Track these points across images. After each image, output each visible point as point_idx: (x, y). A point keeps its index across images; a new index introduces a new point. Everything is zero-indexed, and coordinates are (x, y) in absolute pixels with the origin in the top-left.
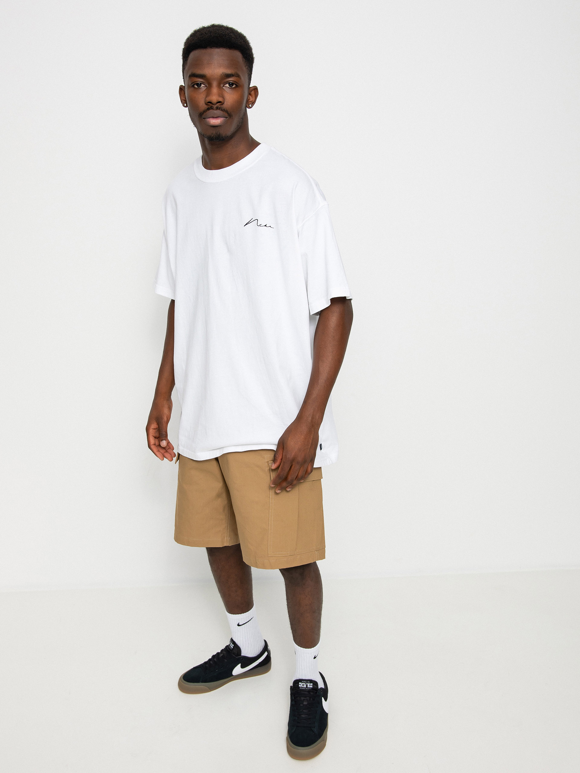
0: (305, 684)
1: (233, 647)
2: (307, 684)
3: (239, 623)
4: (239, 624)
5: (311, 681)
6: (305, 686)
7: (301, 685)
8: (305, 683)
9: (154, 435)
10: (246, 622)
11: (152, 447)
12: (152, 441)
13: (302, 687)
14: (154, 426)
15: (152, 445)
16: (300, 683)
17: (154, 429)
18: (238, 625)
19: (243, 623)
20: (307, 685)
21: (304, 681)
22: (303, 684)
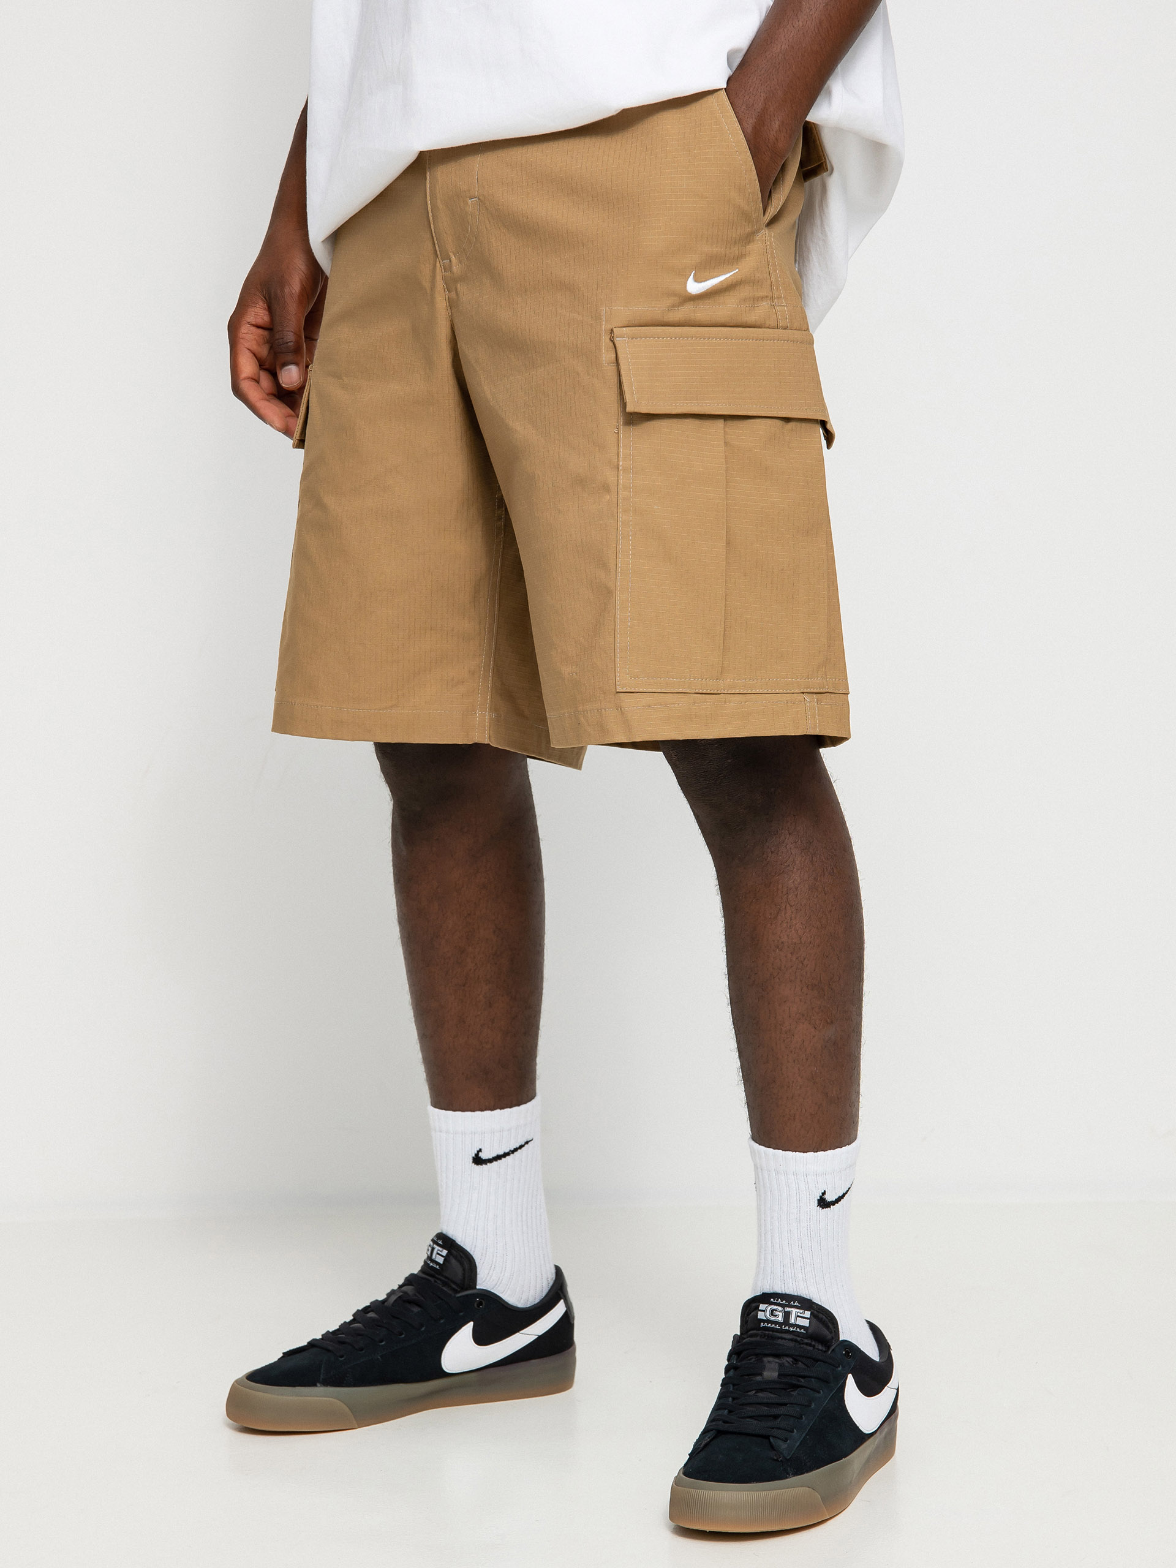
0: (780, 1308)
1: (446, 1258)
2: (788, 1309)
3: (480, 1150)
4: (481, 1154)
5: (806, 1304)
6: (780, 1318)
7: (765, 1312)
8: (783, 1306)
9: (255, 347)
10: (501, 1153)
11: (246, 386)
12: (248, 366)
13: (768, 1321)
14: (258, 313)
15: (245, 379)
16: (762, 1307)
17: (254, 325)
18: (478, 1160)
19: (494, 1155)
20: (787, 1315)
21: (777, 1300)
22: (773, 1311)
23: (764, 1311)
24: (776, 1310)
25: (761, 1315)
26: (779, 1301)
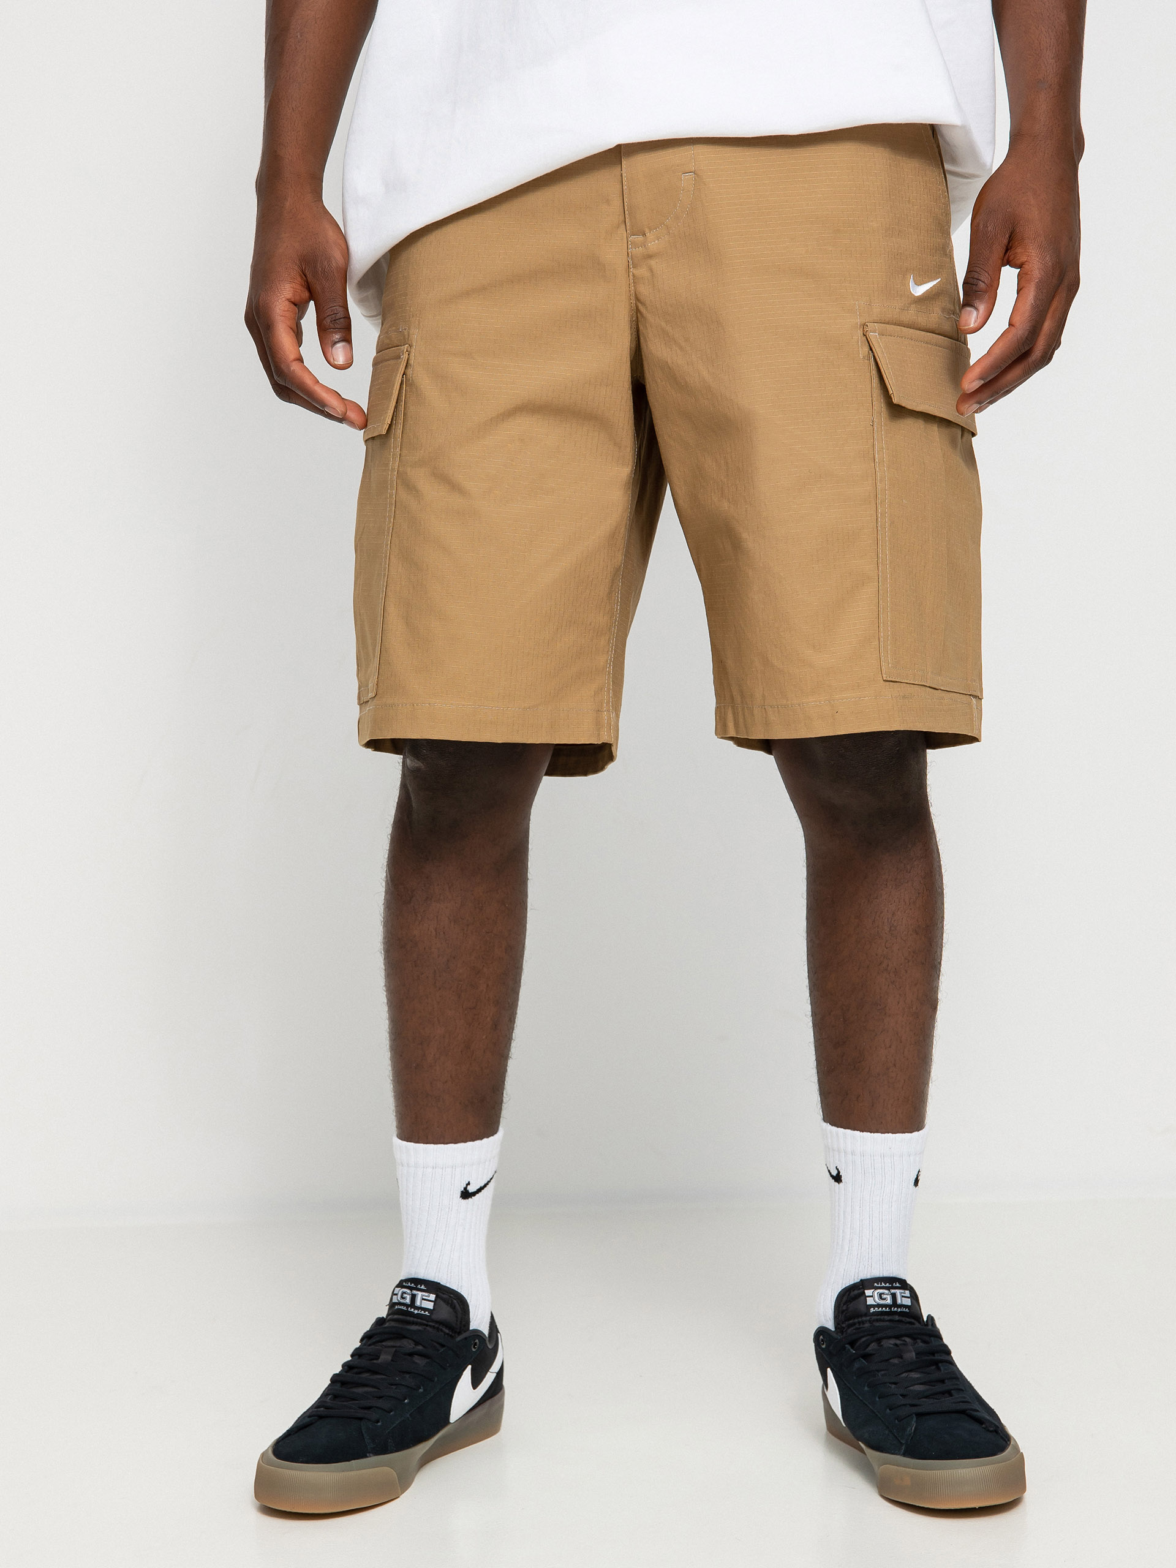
0: (886, 1292)
1: (435, 1302)
2: (892, 1292)
3: (469, 1184)
4: (468, 1187)
6: (889, 1301)
8: (888, 1289)
13: (879, 1306)
16: (868, 1292)
18: (466, 1195)
20: (894, 1297)
21: (881, 1284)
22: (880, 1295)
23: (872, 1296)
24: (883, 1294)
25: (870, 1301)
26: (883, 1284)
